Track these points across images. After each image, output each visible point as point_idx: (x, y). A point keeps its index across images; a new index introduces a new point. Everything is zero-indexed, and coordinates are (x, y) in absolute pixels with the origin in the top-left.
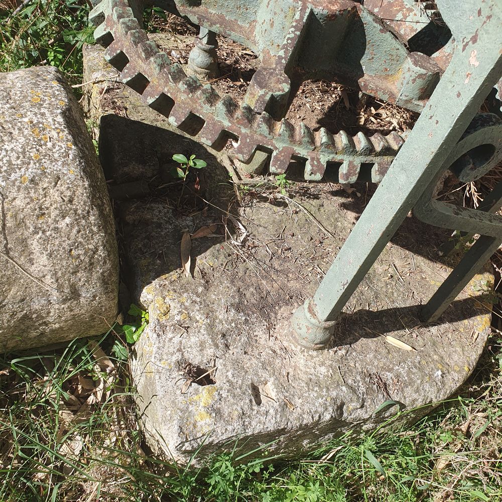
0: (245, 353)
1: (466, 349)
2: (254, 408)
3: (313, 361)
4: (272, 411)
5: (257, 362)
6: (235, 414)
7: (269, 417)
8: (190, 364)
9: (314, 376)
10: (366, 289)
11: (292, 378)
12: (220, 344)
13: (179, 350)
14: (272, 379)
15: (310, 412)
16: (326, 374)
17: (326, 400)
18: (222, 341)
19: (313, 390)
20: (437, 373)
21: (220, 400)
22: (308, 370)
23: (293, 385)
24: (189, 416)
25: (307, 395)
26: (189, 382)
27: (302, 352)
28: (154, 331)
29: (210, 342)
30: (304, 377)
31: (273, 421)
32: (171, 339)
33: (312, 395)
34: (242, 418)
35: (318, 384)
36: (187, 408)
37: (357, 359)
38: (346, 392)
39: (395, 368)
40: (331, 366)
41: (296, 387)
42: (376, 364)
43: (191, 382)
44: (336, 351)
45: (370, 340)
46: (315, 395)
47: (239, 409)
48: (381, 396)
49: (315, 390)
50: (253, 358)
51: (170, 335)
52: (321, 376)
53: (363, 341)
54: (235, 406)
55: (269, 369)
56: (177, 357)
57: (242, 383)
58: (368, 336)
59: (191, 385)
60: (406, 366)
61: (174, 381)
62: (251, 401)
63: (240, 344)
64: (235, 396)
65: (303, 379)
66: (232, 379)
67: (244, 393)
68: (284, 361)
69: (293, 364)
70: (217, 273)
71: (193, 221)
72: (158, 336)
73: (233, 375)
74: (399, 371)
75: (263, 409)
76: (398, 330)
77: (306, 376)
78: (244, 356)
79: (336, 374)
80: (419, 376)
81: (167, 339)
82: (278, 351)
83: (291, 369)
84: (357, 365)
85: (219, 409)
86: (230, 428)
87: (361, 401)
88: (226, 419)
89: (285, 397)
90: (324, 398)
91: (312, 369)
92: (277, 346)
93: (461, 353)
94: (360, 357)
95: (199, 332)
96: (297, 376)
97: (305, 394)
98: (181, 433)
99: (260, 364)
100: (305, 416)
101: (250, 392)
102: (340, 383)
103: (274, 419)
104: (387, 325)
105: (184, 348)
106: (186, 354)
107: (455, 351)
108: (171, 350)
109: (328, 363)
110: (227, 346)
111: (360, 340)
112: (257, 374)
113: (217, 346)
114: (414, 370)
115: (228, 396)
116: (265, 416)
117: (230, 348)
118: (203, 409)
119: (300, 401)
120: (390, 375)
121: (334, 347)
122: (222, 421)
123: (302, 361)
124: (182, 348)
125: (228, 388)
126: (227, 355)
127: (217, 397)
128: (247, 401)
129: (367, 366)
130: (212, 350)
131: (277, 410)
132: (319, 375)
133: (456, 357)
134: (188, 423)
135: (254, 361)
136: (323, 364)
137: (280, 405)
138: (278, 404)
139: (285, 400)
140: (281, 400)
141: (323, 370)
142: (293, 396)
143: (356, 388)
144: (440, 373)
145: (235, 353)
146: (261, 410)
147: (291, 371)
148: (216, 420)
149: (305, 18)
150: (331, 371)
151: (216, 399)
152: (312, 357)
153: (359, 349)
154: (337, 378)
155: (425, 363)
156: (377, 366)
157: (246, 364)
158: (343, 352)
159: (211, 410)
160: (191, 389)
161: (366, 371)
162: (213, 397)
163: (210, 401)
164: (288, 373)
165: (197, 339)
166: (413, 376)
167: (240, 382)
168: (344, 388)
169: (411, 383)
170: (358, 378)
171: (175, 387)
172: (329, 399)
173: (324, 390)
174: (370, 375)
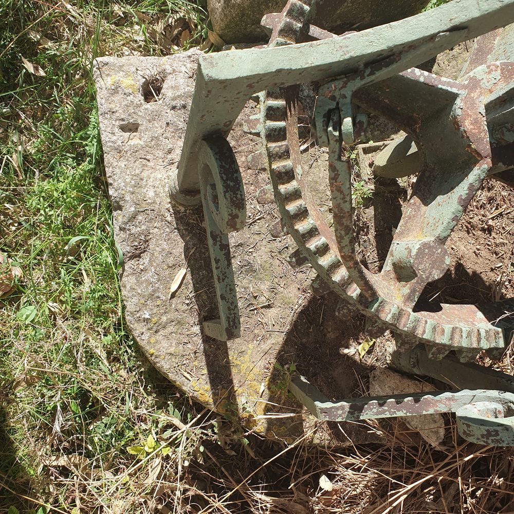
0: (168, 124)
1: (173, 360)
2: (118, 122)
3: (160, 186)
4: (114, 138)
5: (158, 132)
6: (113, 106)
7: (110, 136)
8: (163, 81)
9: (145, 183)
10: (239, 263)
11: (144, 163)
12: (176, 102)
13: (174, 71)
14: (142, 143)
15: (114, 175)
16: (147, 196)
17: (123, 190)
18: (179, 105)
19: (132, 179)
20: (147, 313)
21: (125, 94)
22: (151, 180)
23: (137, 162)
24: (116, 71)
25: (128, 173)
26: (146, 77)
27: (168, 177)
28: (193, 53)
29: (177, 94)
30: (145, 174)
31: (107, 139)
32: (185, 65)
33: (127, 177)
34: (110, 111)
35: (137, 185)
36: (123, 71)
37: (162, 231)
38: (129, 210)
39: (152, 268)
40: (154, 202)
41: (136, 164)
42: (157, 249)
43: (146, 78)
44: (169, 211)
45: (182, 250)
46: (127, 180)
47: (117, 108)
48: (128, 249)
49: (132, 181)
50: (163, 130)
51: (189, 65)
52: (145, 190)
53: (181, 244)
54: (119, 106)
55: (153, 143)
56: (169, 69)
57: (139, 116)
58: (187, 249)
59: (144, 77)
60: (154, 280)
61: (150, 68)
62: (123, 120)
63: (176, 120)
64: (127, 106)
65: (143, 173)
66: (143, 108)
67: (129, 115)
68: (161, 160)
69: (158, 168)
70: (249, 111)
71: (308, 96)
72: (189, 56)
73: (147, 109)
74: (150, 272)
75: (116, 130)
76: (194, 285)
77: (145, 176)
78: (165, 123)
79: (147, 206)
80: (144, 292)
81: (185, 63)
82: (170, 156)
83: (153, 164)
84: (156, 229)
85: (118, 93)
86: (103, 101)
87: (123, 226)
88: (110, 99)
89: (126, 152)
90: (124, 188)
91: (152, 184)
92: (176, 157)
93: (169, 351)
94: (164, 235)
95: (188, 86)
96: (146, 168)
97: (128, 171)
98: (103, 64)
99: (156, 135)
100: (111, 169)
101: (131, 121)
102: (138, 206)
103: (109, 140)
104: (198, 274)
105: (175, 75)
106: (171, 76)
107: (171, 346)
108: (175, 65)
109: (158, 200)
110: (174, 108)
111: (182, 241)
112: (146, 129)
113: (174, 99)
114: (150, 289)
115: (128, 101)
116: (111, 132)
117: (172, 111)
118: (117, 79)
119: (123, 166)
120: (146, 261)
121: (173, 210)
122: (108, 95)
123: (159, 176)
124: (176, 73)
125: (135, 102)
126: (166, 107)
127: (127, 91)
128: (122, 116)
129: (155, 239)
130: (171, 95)
131: (115, 143)
132: (146, 189)
133: (165, 344)
134: (110, 70)
135: (160, 131)
136: (157, 195)
137: (119, 146)
138: (121, 144)
139: (123, 152)
140: (123, 147)
141: (151, 194)
142: (127, 160)
143: (134, 223)
144: (147, 316)
145: (167, 114)
146: (116, 128)
147: (151, 164)
148: (109, 89)
149: (444, 87)
150: (150, 201)
151: (125, 90)
152: (164, 186)
153: (172, 236)
154: (144, 205)
155: (158, 304)
156: (155, 250)
157: (157, 123)
158: (169, 218)
159: (116, 86)
160: (140, 77)
161: (150, 237)
162: (127, 87)
163: (124, 85)
164: (149, 161)
165: (181, 84)
166: (145, 285)
167: (140, 114)
168: (133, 209)
169: (139, 283)
170: (143, 227)
171: (145, 68)
172: (123, 192)
173: (131, 189)
174: (147, 241)
